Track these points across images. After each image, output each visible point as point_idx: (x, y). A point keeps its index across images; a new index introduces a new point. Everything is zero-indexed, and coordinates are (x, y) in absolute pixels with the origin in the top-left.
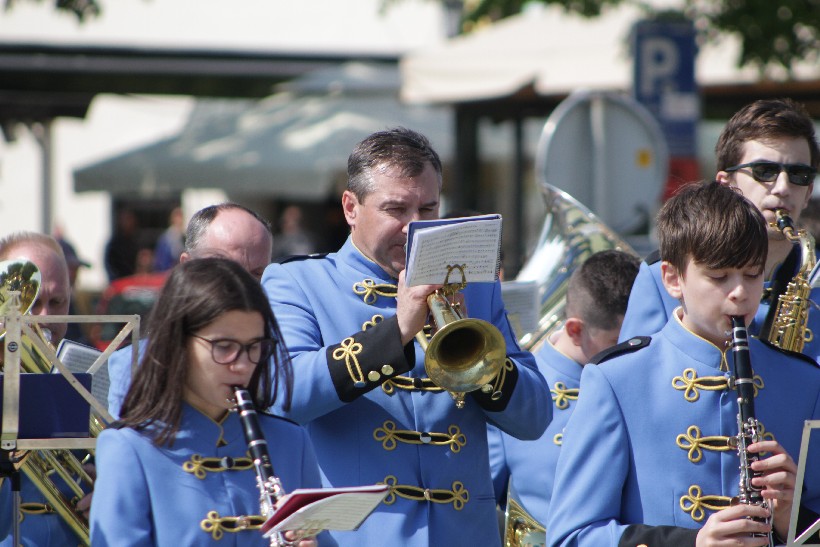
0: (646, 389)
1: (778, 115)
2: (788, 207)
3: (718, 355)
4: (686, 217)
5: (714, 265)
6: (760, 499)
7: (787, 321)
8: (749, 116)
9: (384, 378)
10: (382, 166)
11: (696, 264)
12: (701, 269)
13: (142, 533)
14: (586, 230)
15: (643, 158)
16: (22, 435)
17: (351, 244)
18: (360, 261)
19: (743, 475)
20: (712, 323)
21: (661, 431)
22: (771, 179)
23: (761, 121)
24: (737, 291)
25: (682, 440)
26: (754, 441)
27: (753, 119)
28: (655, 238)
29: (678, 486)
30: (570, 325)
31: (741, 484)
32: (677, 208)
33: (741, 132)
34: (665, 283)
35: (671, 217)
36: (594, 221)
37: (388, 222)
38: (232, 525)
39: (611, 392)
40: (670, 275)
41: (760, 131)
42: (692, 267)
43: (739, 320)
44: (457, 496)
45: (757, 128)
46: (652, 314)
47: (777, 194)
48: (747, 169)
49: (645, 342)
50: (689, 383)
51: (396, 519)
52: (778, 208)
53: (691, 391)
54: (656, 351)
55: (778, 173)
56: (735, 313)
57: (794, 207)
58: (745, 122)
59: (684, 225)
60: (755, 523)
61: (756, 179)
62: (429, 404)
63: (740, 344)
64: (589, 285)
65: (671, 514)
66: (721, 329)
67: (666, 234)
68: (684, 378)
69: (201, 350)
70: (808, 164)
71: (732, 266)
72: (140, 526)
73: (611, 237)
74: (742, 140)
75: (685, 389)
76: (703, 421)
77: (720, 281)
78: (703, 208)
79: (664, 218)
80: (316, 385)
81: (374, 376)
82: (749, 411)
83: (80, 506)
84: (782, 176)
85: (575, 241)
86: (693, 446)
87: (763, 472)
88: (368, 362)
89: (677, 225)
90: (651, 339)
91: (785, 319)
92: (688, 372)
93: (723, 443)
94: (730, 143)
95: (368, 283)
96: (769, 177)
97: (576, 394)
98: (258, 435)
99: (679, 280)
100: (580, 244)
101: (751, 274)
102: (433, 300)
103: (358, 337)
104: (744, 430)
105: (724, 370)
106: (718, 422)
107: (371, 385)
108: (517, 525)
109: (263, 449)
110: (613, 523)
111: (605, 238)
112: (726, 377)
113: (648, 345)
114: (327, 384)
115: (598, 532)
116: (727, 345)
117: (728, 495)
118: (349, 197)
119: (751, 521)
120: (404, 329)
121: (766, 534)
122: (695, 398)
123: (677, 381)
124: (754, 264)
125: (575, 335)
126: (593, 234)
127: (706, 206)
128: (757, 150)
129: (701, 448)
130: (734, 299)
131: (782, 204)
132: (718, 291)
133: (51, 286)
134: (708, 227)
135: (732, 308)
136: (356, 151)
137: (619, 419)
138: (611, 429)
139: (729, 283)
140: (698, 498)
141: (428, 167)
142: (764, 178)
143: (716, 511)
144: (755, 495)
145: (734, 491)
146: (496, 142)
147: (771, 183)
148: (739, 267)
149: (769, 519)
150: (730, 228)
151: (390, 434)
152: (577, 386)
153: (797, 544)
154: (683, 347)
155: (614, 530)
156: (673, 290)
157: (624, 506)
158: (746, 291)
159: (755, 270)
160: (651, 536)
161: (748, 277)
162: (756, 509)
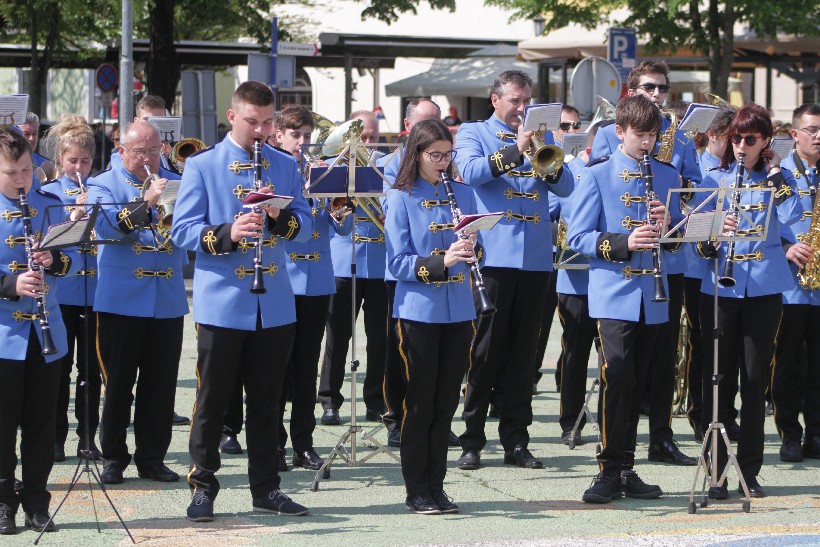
0: (608, 177)
1: (653, 65)
2: (660, 101)
3: (637, 165)
4: (629, 109)
5: (638, 130)
9: (511, 168)
10: (509, 84)
11: (631, 129)
12: (633, 131)
13: (406, 231)
15: (612, 83)
16: (356, 191)
17: (495, 116)
18: (499, 123)
19: (648, 213)
20: (635, 152)
21: (614, 195)
22: (652, 90)
23: (646, 68)
24: (646, 141)
25: (623, 198)
26: (653, 200)
29: (621, 216)
31: (648, 217)
33: (638, 73)
34: (617, 134)
35: (622, 107)
37: (511, 106)
38: (441, 227)
39: (594, 179)
40: (619, 130)
41: (646, 72)
42: (629, 129)
44: (536, 219)
46: (605, 147)
47: (655, 97)
48: (641, 87)
49: (608, 158)
50: (626, 175)
51: (511, 227)
52: (655, 102)
53: (626, 179)
54: (612, 162)
55: (655, 88)
56: (644, 149)
58: (640, 69)
61: (646, 91)
62: (526, 182)
65: (618, 228)
66: (638, 155)
67: (620, 114)
68: (623, 173)
69: (426, 157)
70: (665, 84)
72: (405, 228)
74: (639, 76)
75: (624, 178)
76: (631, 190)
77: (640, 136)
78: (636, 106)
79: (619, 107)
80: (483, 170)
81: (507, 167)
82: (651, 188)
83: (381, 217)
84: (657, 89)
86: (627, 200)
88: (505, 161)
89: (625, 111)
92: (625, 171)
93: (639, 199)
94: (634, 78)
95: (502, 132)
98: (451, 191)
99: (623, 133)
102: (533, 137)
103: (501, 152)
105: (639, 171)
106: (637, 191)
107: (506, 171)
108: (563, 229)
109: (453, 197)
110: (595, 231)
112: (641, 174)
113: (608, 160)
114: (488, 170)
115: (589, 234)
116: (641, 162)
117: (641, 220)
118: (494, 96)
119: (652, 232)
120: (520, 149)
121: (657, 236)
122: (628, 181)
123: (620, 174)
124: (654, 131)
128: (645, 79)
129: (630, 201)
130: (645, 144)
131: (657, 101)
132: (639, 140)
133: (371, 131)
134: (638, 114)
135: (643, 147)
136: (498, 78)
137: (597, 190)
138: (594, 194)
139: (643, 138)
140: (629, 221)
141: (527, 85)
142: (649, 90)
143: (637, 227)
145: (644, 218)
146: (555, 77)
147: (652, 92)
150: (647, 116)
151: (510, 193)
153: (665, 238)
154: (623, 160)
155: (595, 234)
156: (620, 137)
157: (599, 224)
158: (650, 141)
159: (654, 134)
160: (610, 237)
161: (651, 135)
162: (653, 227)
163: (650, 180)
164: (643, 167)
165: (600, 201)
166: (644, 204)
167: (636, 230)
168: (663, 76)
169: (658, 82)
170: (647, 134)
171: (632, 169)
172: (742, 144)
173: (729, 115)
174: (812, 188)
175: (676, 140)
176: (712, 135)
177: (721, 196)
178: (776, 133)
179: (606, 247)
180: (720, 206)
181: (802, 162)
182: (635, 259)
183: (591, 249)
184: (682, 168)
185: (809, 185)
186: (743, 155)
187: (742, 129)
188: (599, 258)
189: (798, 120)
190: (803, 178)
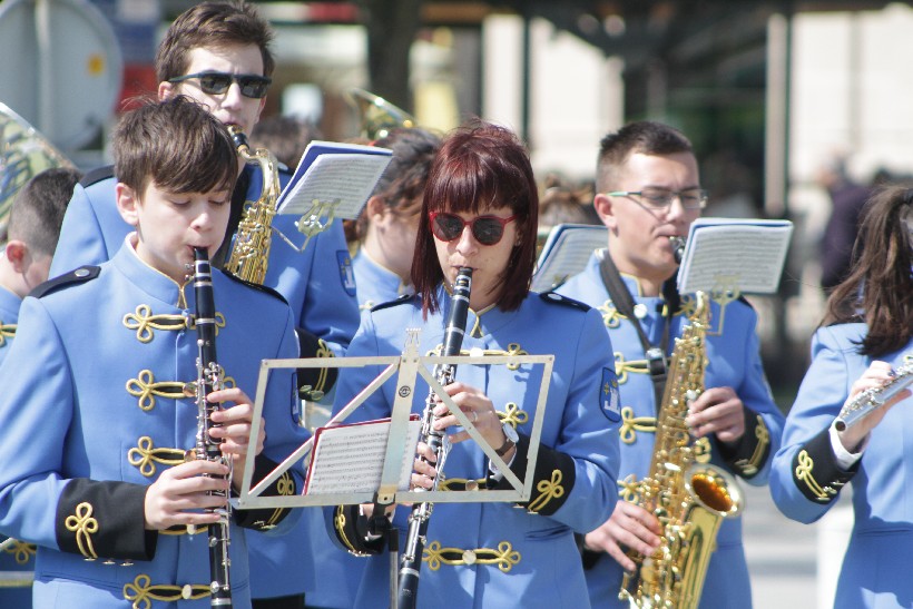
0: (93, 326)
1: (227, 20)
2: (240, 122)
3: (174, 291)
4: (146, 134)
5: (177, 188)
6: (219, 453)
7: (248, 250)
8: (195, 20)
11: (157, 187)
12: (162, 192)
14: (25, 147)
15: (94, 64)
19: (201, 426)
20: (171, 253)
21: (109, 375)
22: (222, 90)
23: (208, 26)
24: (202, 219)
25: (133, 386)
26: (215, 388)
27: (199, 25)
28: (111, 155)
29: (128, 438)
30: (11, 248)
31: (199, 436)
32: (136, 123)
33: (186, 38)
34: (120, 208)
35: (129, 133)
36: (35, 136)
39: (55, 332)
40: (127, 198)
41: (207, 38)
42: (152, 191)
43: (201, 252)
45: (204, 34)
46: (89, 242)
47: (228, 108)
48: (193, 80)
49: (94, 272)
50: (142, 321)
52: (230, 124)
53: (144, 332)
54: (106, 283)
55: (228, 84)
56: (198, 244)
57: (246, 122)
58: (191, 28)
59: (144, 142)
60: (213, 480)
61: (204, 91)
63: (203, 279)
64: (37, 204)
65: (118, 468)
66: (181, 260)
67: (123, 153)
68: (136, 316)
70: (261, 74)
71: (197, 191)
73: (53, 155)
74: (187, 48)
75: (137, 329)
76: (157, 364)
77: (183, 207)
78: (166, 124)
79: (121, 134)
82: (210, 355)
84: (234, 88)
85: (12, 160)
86: (145, 393)
87: (222, 424)
89: (136, 143)
90: (100, 269)
91: (245, 249)
92: (142, 309)
93: (179, 390)
94: (174, 51)
96: (219, 88)
97: (13, 331)
99: (136, 204)
100: (19, 163)
101: (217, 201)
104: (204, 376)
105: (182, 307)
106: (174, 366)
110: (52, 476)
111: (47, 156)
112: (184, 316)
113: (96, 276)
115: (34, 488)
116: (188, 279)
117: (182, 447)
119: (209, 479)
121: (224, 492)
122: (148, 338)
123: (129, 319)
124: (222, 189)
125: (17, 261)
126: (33, 151)
127: (169, 123)
128: (204, 59)
129: (153, 394)
130: (197, 228)
131: (233, 119)
132: (181, 218)
134: (171, 147)
135: (195, 238)
137: (62, 361)
138: (53, 372)
139: (193, 210)
140: (148, 451)
142: (213, 90)
143: (169, 466)
144: (213, 449)
145: (189, 443)
147: (221, 97)
148: (204, 192)
149: (228, 476)
150: (196, 149)
152: (15, 322)
153: (250, 499)
154: (137, 279)
155: (53, 487)
156: (128, 216)
157: (65, 457)
158: (211, 219)
159: (221, 196)
160: (95, 494)
161: (213, 204)
162: (214, 465)
163: (208, 331)
164: (192, 293)
165: (69, 394)
166: (189, 401)
167: (166, 474)
168: (254, 53)
169: (238, 70)
170: (201, 200)
171: (160, 304)
172: (465, 242)
173: (424, 154)
174: (655, 353)
175: (274, 235)
176: (379, 211)
177: (407, 379)
178: (546, 208)
179: (83, 522)
180: (402, 406)
181: (623, 284)
182: (164, 554)
183: (42, 528)
184: (306, 299)
185: (646, 345)
186: (469, 272)
187: (463, 200)
188: (63, 552)
189: (614, 170)
190: (628, 326)
